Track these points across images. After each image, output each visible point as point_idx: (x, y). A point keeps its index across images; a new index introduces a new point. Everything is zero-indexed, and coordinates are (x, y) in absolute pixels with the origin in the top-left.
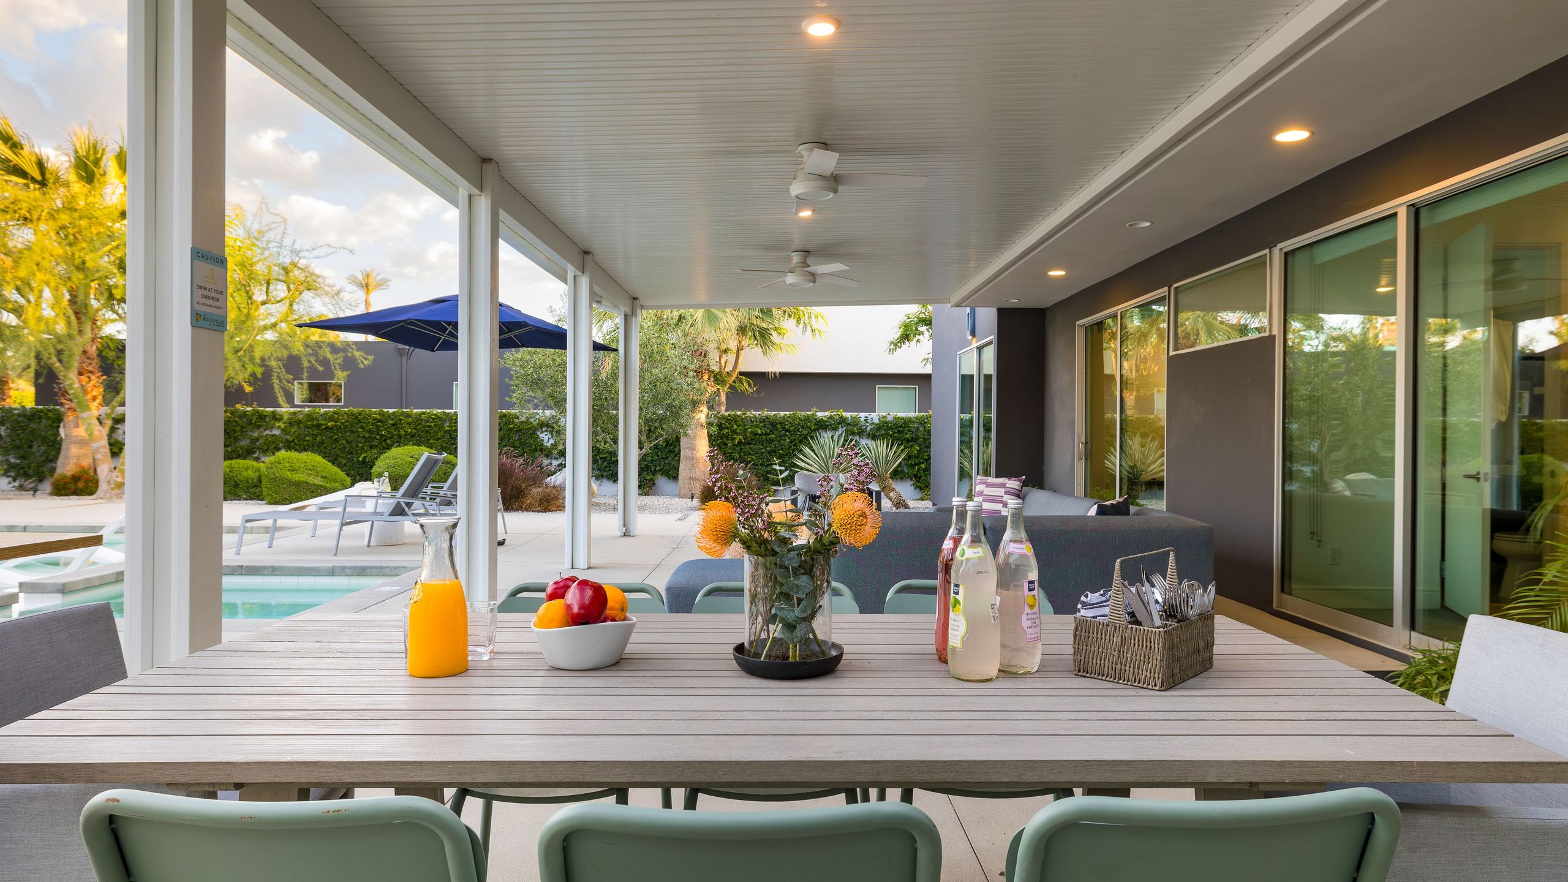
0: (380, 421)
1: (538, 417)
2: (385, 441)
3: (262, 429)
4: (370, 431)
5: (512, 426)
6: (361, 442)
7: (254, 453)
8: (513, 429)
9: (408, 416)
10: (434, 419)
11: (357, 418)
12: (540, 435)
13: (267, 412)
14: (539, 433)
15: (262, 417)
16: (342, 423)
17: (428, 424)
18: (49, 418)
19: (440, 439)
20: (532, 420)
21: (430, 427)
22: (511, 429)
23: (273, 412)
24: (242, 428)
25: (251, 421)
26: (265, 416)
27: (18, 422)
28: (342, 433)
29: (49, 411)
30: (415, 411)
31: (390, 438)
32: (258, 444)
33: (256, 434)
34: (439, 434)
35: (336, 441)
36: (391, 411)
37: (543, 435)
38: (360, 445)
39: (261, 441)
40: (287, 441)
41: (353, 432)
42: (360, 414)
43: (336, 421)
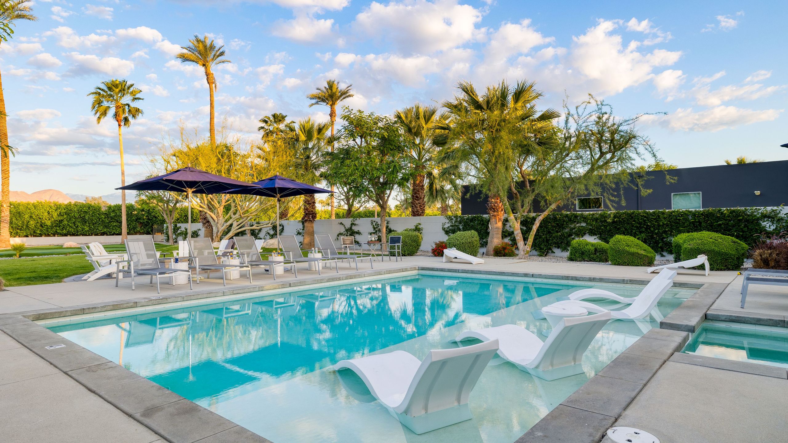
0: (645, 217)
1: (760, 211)
2: (650, 229)
3: (576, 223)
4: (640, 223)
5: (741, 218)
6: (634, 230)
7: (572, 235)
8: (742, 220)
9: (663, 213)
10: (682, 215)
11: (630, 216)
12: (763, 224)
13: (579, 214)
14: (761, 222)
15: (576, 216)
16: (622, 219)
17: (678, 218)
18: (478, 220)
19: (686, 227)
20: (755, 214)
21: (679, 220)
22: (740, 220)
23: (582, 214)
24: (567, 223)
25: (571, 219)
26: (578, 216)
27: (467, 222)
28: (622, 225)
29: (478, 217)
30: (667, 210)
31: (652, 227)
32: (574, 231)
33: (572, 226)
34: (686, 224)
35: (619, 229)
36: (651, 211)
37: (765, 223)
38: (634, 231)
39: (576, 229)
40: (590, 229)
41: (628, 224)
42: (633, 213)
43: (618, 218)
